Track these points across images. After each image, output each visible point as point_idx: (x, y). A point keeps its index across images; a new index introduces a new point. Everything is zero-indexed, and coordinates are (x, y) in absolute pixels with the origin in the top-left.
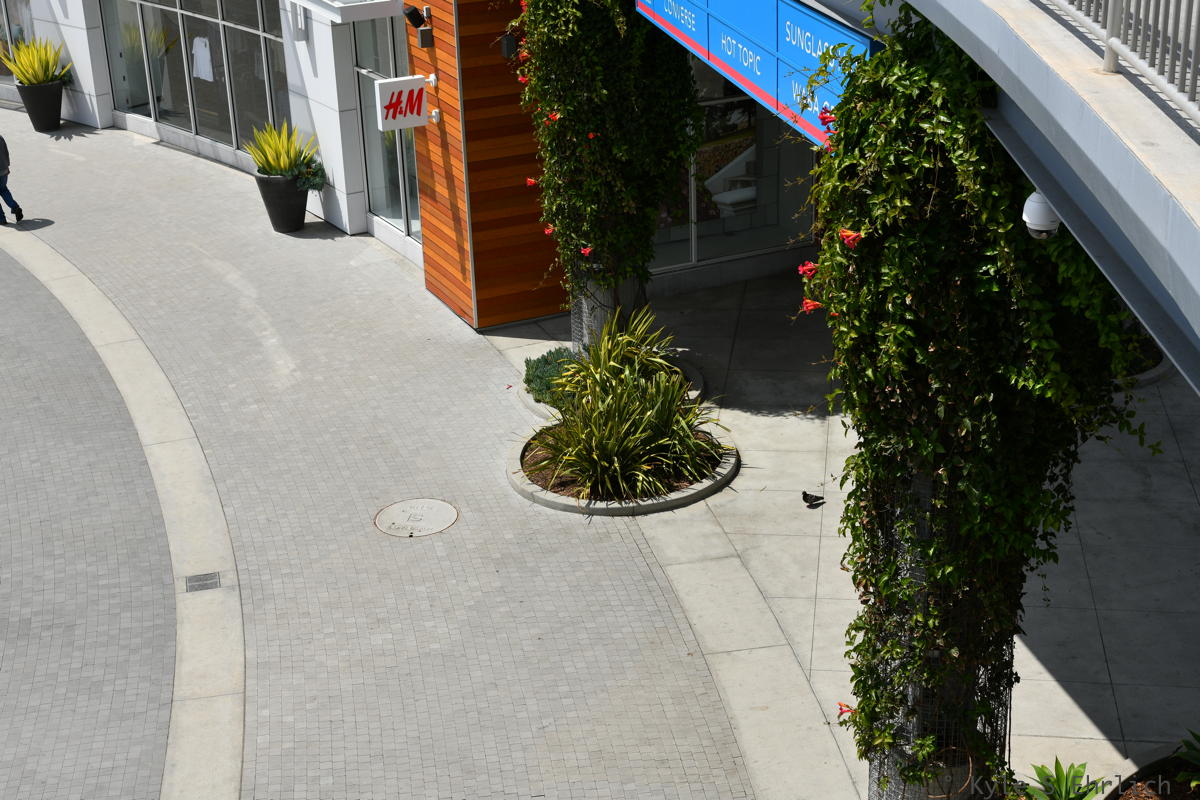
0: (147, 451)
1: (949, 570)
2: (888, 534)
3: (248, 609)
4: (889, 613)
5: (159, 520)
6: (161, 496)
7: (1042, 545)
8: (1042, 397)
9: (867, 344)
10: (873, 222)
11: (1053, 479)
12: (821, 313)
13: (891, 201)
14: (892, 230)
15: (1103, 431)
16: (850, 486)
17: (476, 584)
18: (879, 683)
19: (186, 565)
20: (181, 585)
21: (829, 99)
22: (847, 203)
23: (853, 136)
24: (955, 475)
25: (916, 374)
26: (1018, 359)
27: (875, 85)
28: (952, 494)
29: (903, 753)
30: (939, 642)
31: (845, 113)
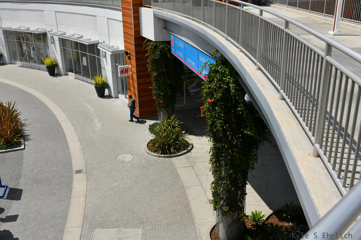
0: (69, 143)
1: (232, 171)
2: (220, 164)
3: (88, 177)
4: (220, 180)
5: (70, 158)
6: (71, 153)
7: (251, 166)
8: (251, 135)
9: (214, 124)
10: (215, 98)
11: (253, 152)
12: (204, 117)
13: (218, 94)
14: (218, 100)
15: (264, 142)
16: (211, 154)
17: (136, 172)
18: (218, 195)
19: (75, 168)
20: (74, 172)
21: (205, 72)
22: (211, 94)
23: (210, 82)
24: (233, 151)
25: (224, 131)
26: (245, 128)
27: (215, 70)
28: (232, 156)
29: (223, 210)
30: (230, 187)
31: (209, 76)
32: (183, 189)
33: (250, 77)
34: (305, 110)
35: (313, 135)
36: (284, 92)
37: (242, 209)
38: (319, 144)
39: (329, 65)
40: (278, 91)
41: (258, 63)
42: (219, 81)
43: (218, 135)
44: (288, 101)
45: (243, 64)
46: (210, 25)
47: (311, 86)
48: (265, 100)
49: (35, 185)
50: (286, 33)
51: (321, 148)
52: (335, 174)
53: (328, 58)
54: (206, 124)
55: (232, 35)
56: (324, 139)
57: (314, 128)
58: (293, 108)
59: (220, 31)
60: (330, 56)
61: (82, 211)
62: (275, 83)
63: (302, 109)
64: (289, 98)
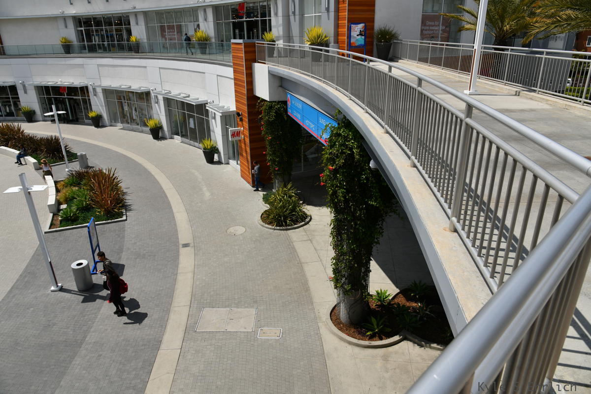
0: (175, 214)
1: (355, 246)
2: (341, 237)
3: (196, 252)
4: (341, 256)
5: (176, 231)
6: (177, 225)
7: (376, 240)
8: (376, 206)
9: (335, 193)
10: (336, 165)
11: (379, 225)
12: (325, 186)
13: (340, 160)
14: (340, 167)
15: (391, 214)
16: (332, 226)
17: (249, 246)
18: (340, 272)
19: (182, 241)
20: (181, 246)
21: (326, 136)
22: (332, 160)
23: (332, 146)
24: (356, 224)
25: (346, 201)
26: (370, 198)
27: (337, 133)
28: (355, 228)
29: (344, 288)
30: (352, 263)
31: (330, 140)
32: (300, 265)
33: (377, 141)
34: (441, 178)
35: (450, 208)
36: (416, 158)
37: (366, 287)
38: (456, 217)
39: (470, 129)
40: (409, 158)
41: (386, 126)
42: (341, 145)
43: (340, 206)
44: (421, 168)
45: (368, 127)
46: (331, 83)
47: (447, 152)
48: (394, 167)
49: (138, 260)
50: (419, 91)
51: (458, 222)
52: (475, 252)
53: (468, 120)
54: (327, 193)
55: (357, 94)
56: (463, 212)
57: (451, 199)
58: (426, 176)
59: (342, 90)
60: (471, 118)
61: (189, 289)
62: (406, 148)
63: (437, 178)
64: (421, 165)
